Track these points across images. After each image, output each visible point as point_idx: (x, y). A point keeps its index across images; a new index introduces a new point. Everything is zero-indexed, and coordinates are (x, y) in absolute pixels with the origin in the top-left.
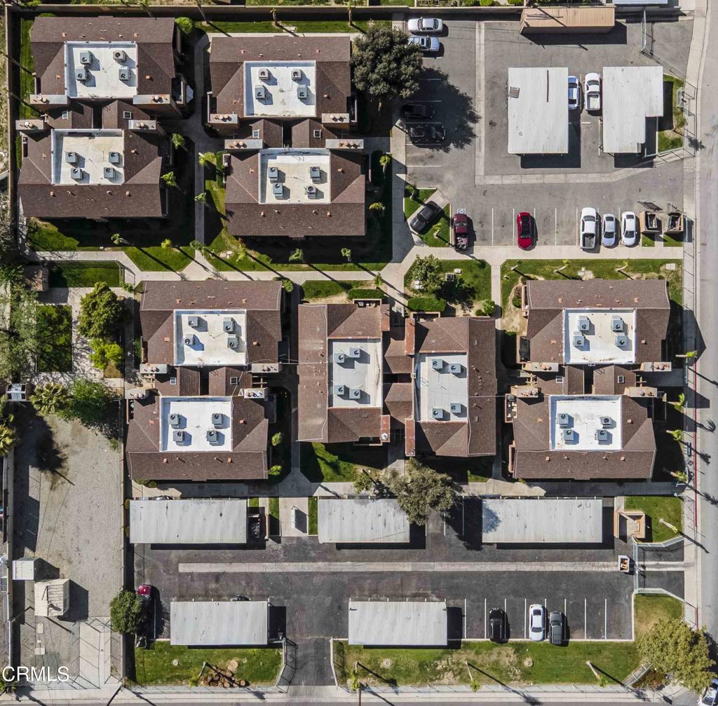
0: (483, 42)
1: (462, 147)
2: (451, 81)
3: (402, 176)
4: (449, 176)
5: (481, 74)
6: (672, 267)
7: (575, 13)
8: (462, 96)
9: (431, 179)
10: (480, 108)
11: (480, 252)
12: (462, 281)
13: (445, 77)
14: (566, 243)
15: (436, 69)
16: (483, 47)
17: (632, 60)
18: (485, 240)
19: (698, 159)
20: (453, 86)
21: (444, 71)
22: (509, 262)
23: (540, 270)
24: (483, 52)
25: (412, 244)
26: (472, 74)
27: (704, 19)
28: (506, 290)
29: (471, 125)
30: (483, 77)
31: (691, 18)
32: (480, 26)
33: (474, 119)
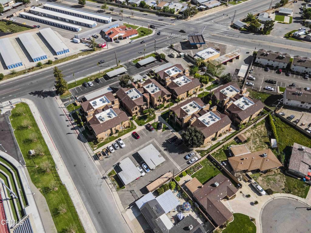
0: (177, 167)
1: (163, 143)
2: (177, 154)
3: (171, 130)
4: (161, 136)
5: (171, 160)
6: (95, 149)
7: (159, 183)
8: (172, 152)
9: (165, 133)
10: (166, 153)
11: (143, 127)
12: (143, 120)
13: (179, 154)
14: (125, 139)
15: (183, 154)
16: (176, 165)
17: (135, 187)
18: (144, 130)
19: (101, 175)
20: (176, 153)
21: (181, 155)
22: (135, 129)
23: (127, 130)
24: (175, 164)
25: (159, 121)
26: (174, 159)
27: (121, 211)
28: (132, 124)
29: (165, 148)
30: (170, 159)
31: (125, 209)
32: (181, 170)
33: (165, 150)
